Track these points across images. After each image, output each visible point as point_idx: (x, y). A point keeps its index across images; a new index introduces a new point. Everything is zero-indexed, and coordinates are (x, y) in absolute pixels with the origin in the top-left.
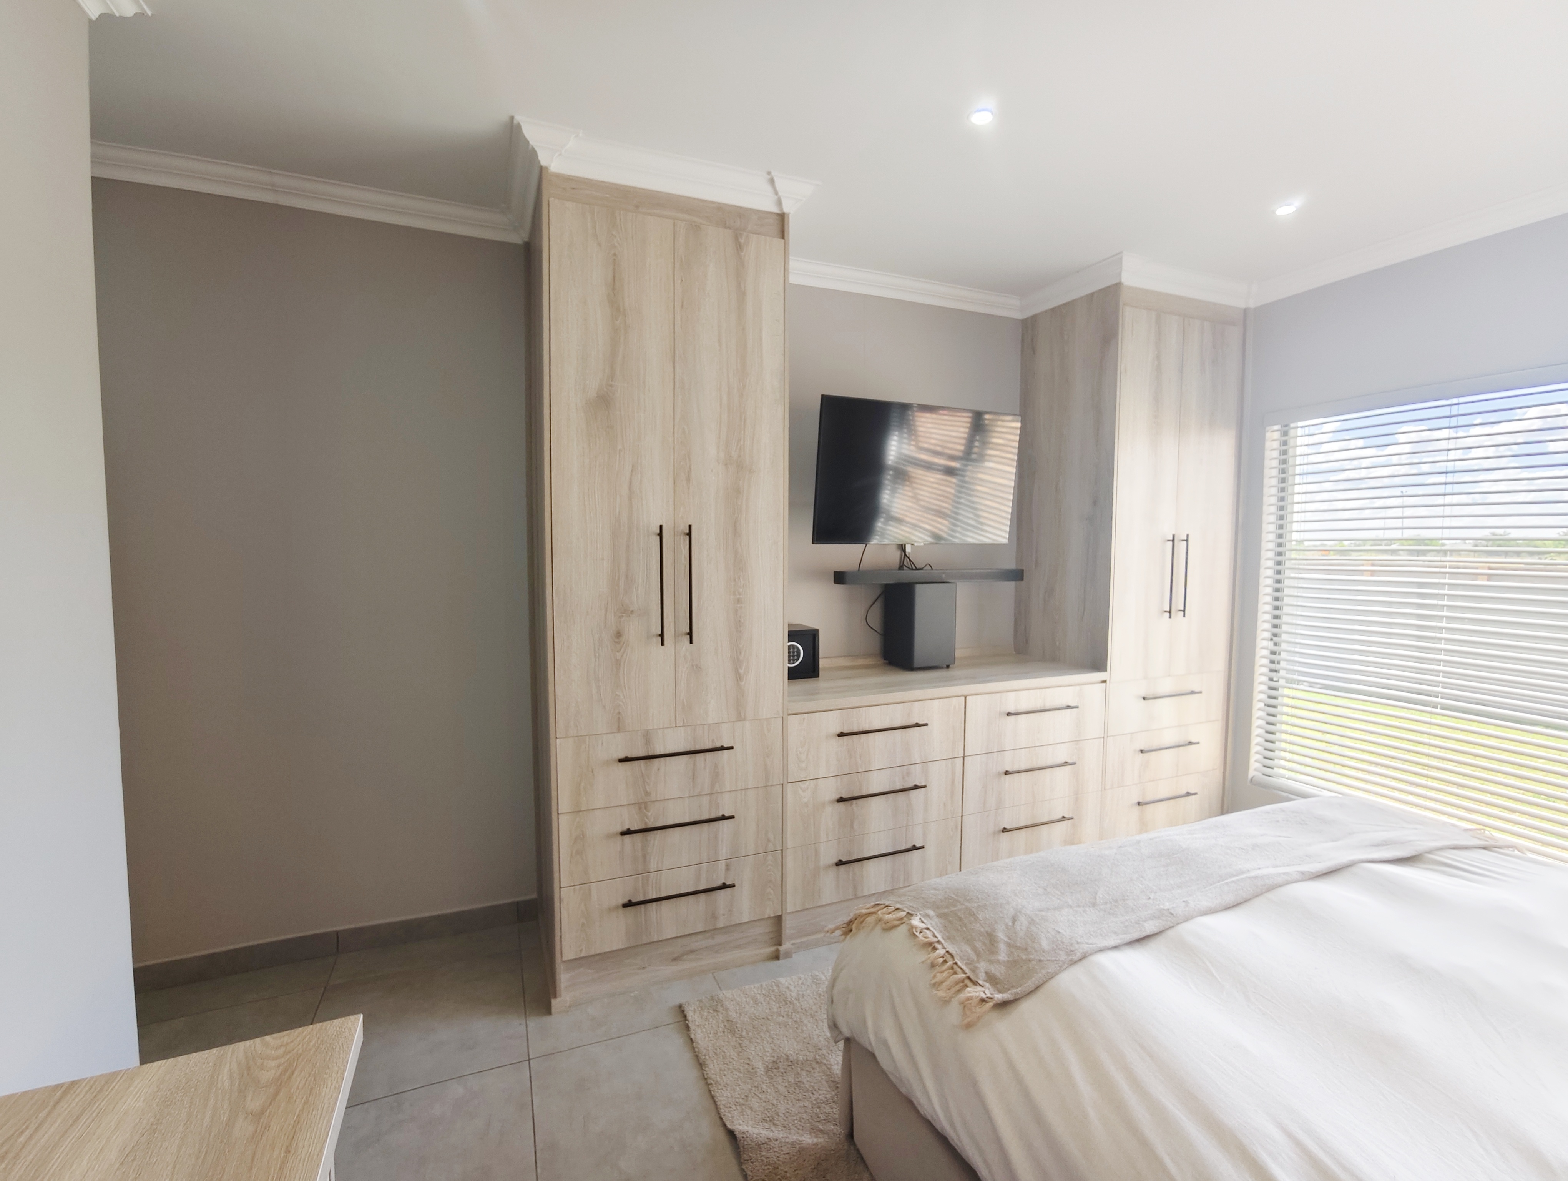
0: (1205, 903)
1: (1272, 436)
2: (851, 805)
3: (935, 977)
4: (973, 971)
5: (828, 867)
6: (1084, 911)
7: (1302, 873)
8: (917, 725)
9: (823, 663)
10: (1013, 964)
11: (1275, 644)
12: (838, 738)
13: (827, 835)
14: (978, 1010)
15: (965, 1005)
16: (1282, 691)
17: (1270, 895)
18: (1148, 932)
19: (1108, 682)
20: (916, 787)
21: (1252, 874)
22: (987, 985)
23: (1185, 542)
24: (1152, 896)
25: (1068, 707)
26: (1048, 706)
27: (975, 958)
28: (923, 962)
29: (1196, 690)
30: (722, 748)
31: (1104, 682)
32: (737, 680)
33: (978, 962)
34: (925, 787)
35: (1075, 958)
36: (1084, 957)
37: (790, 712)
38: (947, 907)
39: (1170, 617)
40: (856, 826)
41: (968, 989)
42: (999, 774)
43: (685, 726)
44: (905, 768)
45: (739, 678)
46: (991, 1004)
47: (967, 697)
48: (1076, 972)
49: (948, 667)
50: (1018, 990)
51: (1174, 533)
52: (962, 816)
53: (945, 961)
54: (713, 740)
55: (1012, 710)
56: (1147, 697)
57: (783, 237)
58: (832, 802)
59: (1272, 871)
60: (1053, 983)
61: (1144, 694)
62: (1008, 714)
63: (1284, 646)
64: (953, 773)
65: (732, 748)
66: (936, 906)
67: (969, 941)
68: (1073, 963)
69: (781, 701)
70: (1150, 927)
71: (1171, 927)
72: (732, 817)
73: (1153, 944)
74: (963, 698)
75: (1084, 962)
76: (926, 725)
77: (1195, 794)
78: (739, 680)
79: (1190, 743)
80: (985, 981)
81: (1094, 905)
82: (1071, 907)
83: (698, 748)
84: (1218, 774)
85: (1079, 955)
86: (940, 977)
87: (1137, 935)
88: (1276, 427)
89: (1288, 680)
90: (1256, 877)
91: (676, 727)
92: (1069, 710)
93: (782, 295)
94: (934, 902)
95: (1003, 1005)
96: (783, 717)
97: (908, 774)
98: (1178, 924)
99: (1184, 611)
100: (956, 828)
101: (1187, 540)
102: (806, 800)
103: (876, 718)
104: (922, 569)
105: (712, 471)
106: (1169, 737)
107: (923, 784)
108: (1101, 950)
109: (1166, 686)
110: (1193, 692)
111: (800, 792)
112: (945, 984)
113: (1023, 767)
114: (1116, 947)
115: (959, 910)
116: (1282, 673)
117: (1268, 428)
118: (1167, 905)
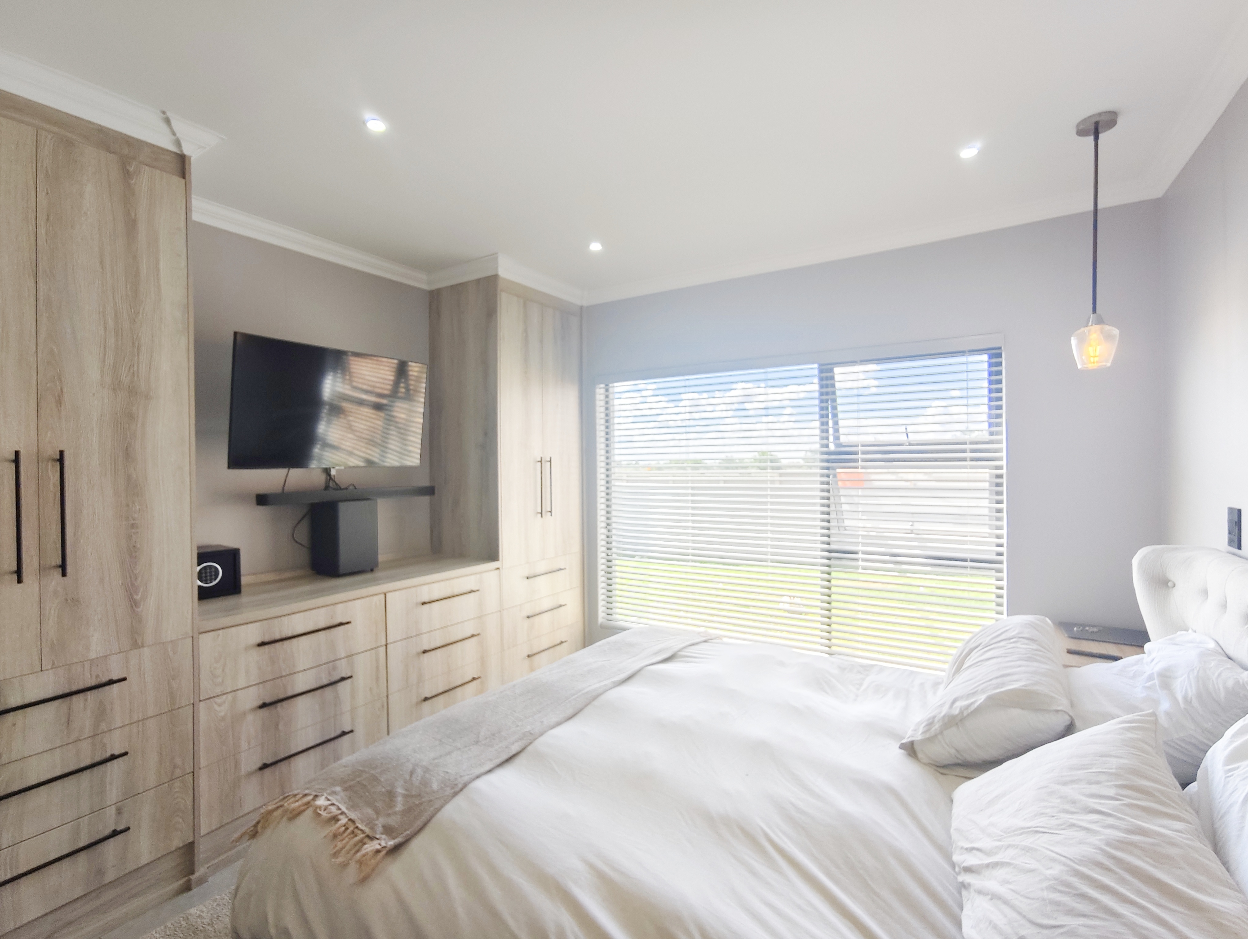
0: (554, 719)
1: (600, 391)
2: (276, 708)
3: (336, 846)
4: (372, 828)
5: (250, 774)
6: (470, 750)
7: (614, 682)
8: (341, 624)
9: (244, 580)
10: (408, 811)
11: (609, 531)
12: (258, 648)
13: (249, 743)
14: (373, 861)
15: (360, 863)
16: (615, 562)
17: (596, 703)
18: (514, 752)
19: (501, 569)
20: (343, 679)
21: (585, 691)
22: (384, 836)
23: (549, 463)
24: (520, 724)
25: (472, 591)
26: (456, 593)
27: (375, 816)
28: (325, 837)
29: (562, 567)
30: (111, 682)
31: (498, 569)
32: (132, 607)
33: (377, 819)
34: (351, 677)
35: (457, 789)
36: (465, 786)
37: (201, 630)
38: (353, 780)
39: (542, 516)
40: (281, 727)
41: (366, 846)
42: (418, 654)
43: (55, 668)
44: (331, 664)
45: (133, 604)
46: (384, 852)
47: (388, 595)
48: (459, 800)
49: (372, 570)
50: (408, 832)
51: (541, 456)
52: (387, 696)
53: (347, 829)
54: (97, 676)
55: (426, 600)
56: (529, 576)
57: (184, 177)
58: (253, 710)
59: (597, 685)
60: (439, 816)
61: (527, 574)
62: (423, 603)
63: (614, 532)
64: (377, 661)
65: (124, 679)
66: (342, 782)
67: (370, 804)
68: (456, 794)
69: (189, 621)
70: (515, 749)
71: (530, 744)
72: (125, 754)
73: (518, 761)
74: (383, 596)
75: (465, 791)
76: (349, 623)
77: (566, 641)
78: (134, 606)
79: (561, 606)
80: (382, 834)
81: (477, 742)
82: (459, 749)
83: (75, 688)
84: (580, 626)
85: (460, 786)
86: (340, 845)
87: (505, 757)
88: (602, 386)
89: (619, 555)
90: (587, 693)
91: (42, 671)
92: (472, 594)
93: (184, 231)
94: (342, 778)
95: (396, 849)
96: (193, 637)
97: (335, 668)
98: (535, 739)
99: (551, 512)
100: (383, 706)
101: (550, 461)
102: (222, 714)
103: (299, 624)
104: (346, 489)
105: (94, 395)
106: (546, 604)
107: (349, 675)
108: (478, 777)
109: (542, 567)
110: (560, 569)
111: (216, 707)
112: (344, 850)
113: (438, 645)
114: (490, 771)
115: (364, 780)
116: (614, 550)
117: (597, 386)
118: (528, 728)
